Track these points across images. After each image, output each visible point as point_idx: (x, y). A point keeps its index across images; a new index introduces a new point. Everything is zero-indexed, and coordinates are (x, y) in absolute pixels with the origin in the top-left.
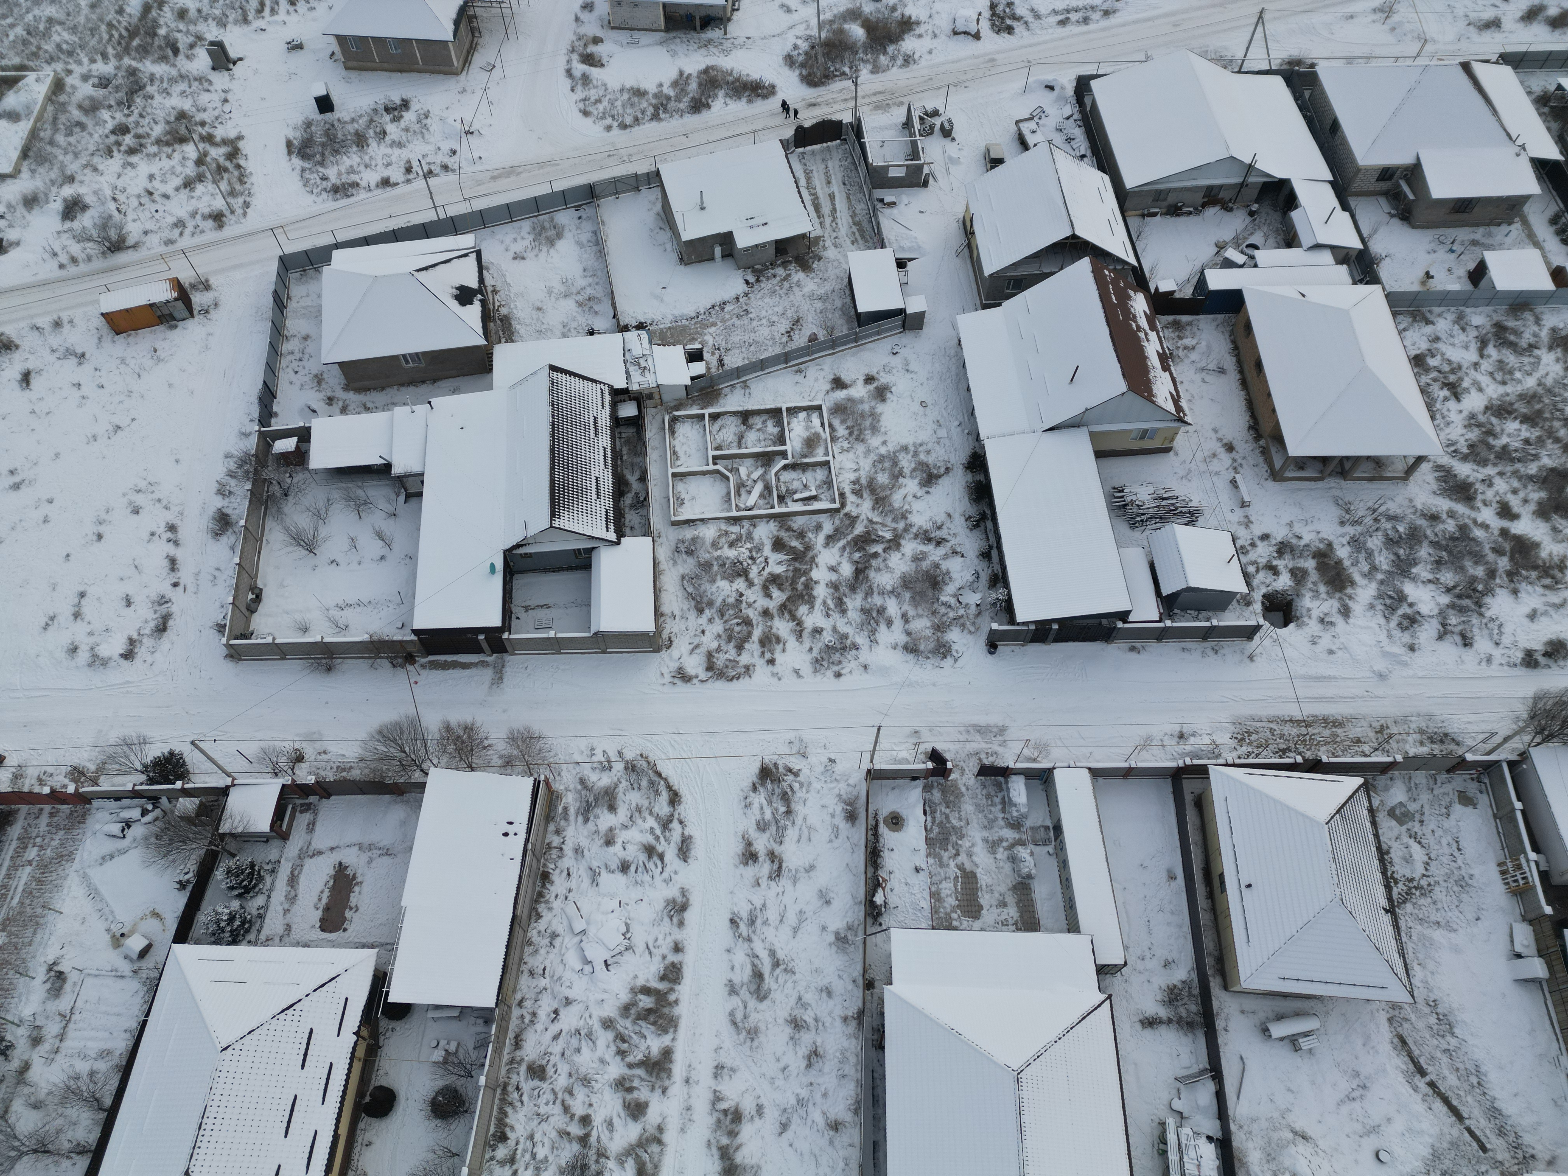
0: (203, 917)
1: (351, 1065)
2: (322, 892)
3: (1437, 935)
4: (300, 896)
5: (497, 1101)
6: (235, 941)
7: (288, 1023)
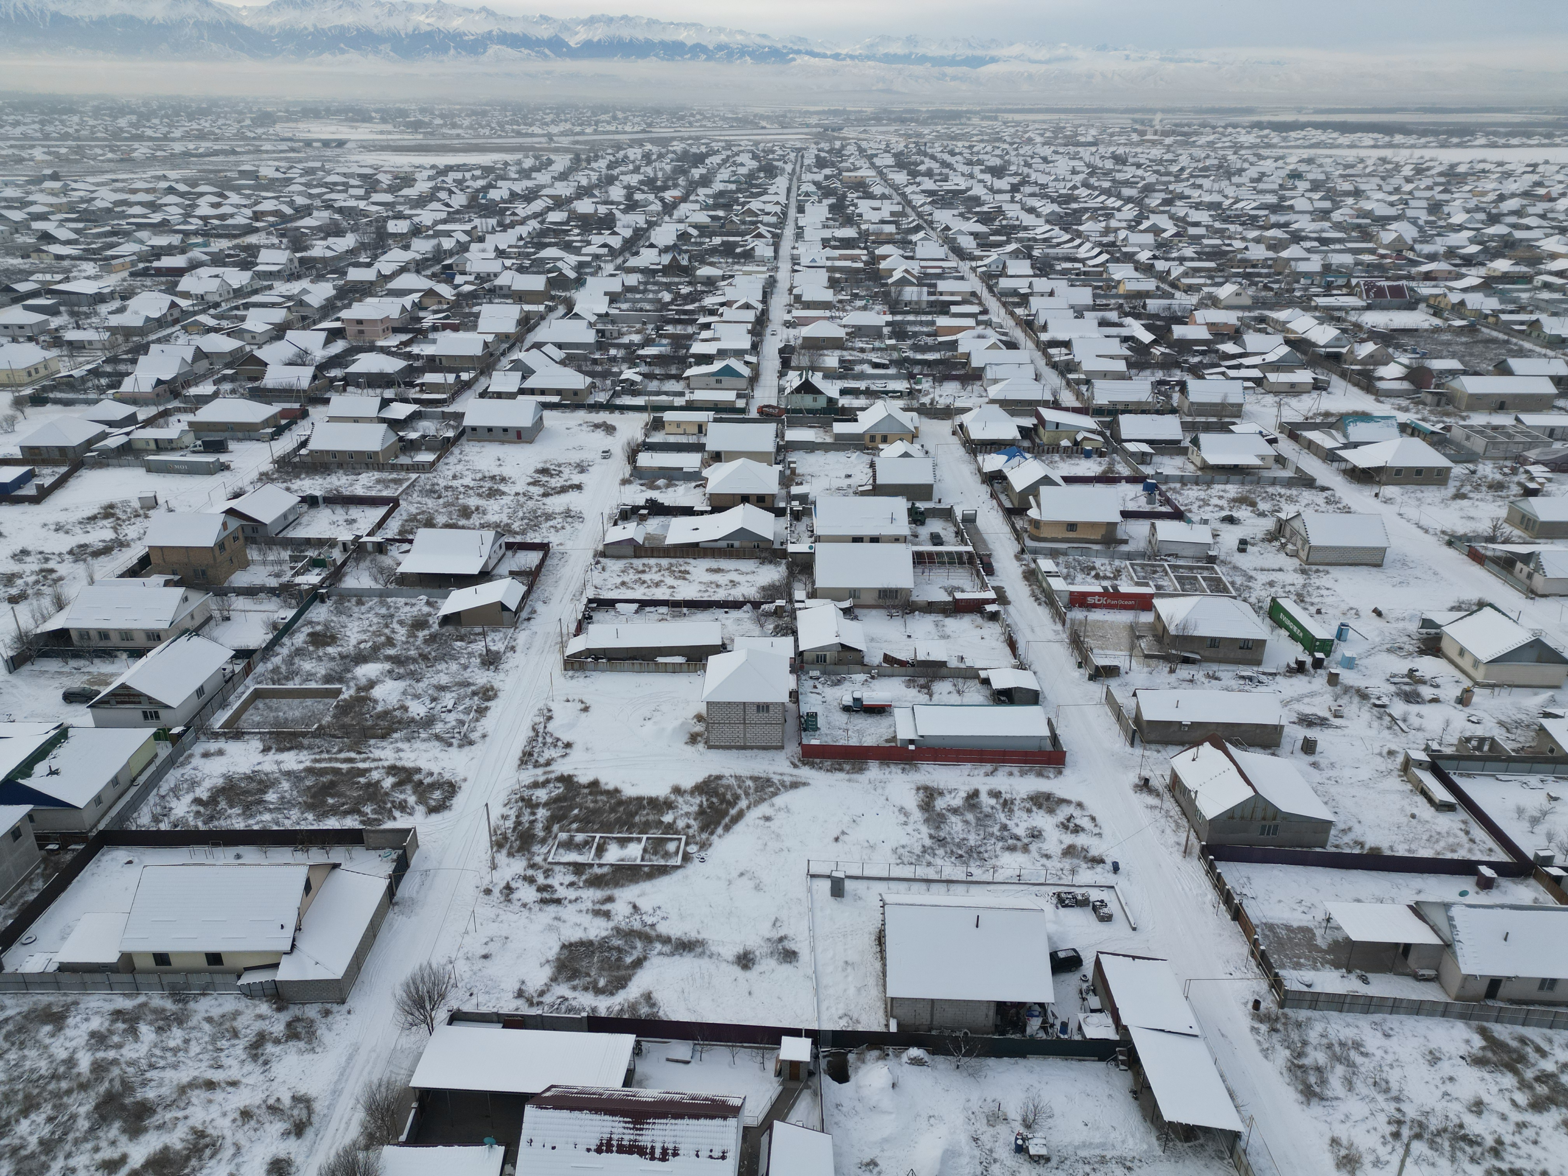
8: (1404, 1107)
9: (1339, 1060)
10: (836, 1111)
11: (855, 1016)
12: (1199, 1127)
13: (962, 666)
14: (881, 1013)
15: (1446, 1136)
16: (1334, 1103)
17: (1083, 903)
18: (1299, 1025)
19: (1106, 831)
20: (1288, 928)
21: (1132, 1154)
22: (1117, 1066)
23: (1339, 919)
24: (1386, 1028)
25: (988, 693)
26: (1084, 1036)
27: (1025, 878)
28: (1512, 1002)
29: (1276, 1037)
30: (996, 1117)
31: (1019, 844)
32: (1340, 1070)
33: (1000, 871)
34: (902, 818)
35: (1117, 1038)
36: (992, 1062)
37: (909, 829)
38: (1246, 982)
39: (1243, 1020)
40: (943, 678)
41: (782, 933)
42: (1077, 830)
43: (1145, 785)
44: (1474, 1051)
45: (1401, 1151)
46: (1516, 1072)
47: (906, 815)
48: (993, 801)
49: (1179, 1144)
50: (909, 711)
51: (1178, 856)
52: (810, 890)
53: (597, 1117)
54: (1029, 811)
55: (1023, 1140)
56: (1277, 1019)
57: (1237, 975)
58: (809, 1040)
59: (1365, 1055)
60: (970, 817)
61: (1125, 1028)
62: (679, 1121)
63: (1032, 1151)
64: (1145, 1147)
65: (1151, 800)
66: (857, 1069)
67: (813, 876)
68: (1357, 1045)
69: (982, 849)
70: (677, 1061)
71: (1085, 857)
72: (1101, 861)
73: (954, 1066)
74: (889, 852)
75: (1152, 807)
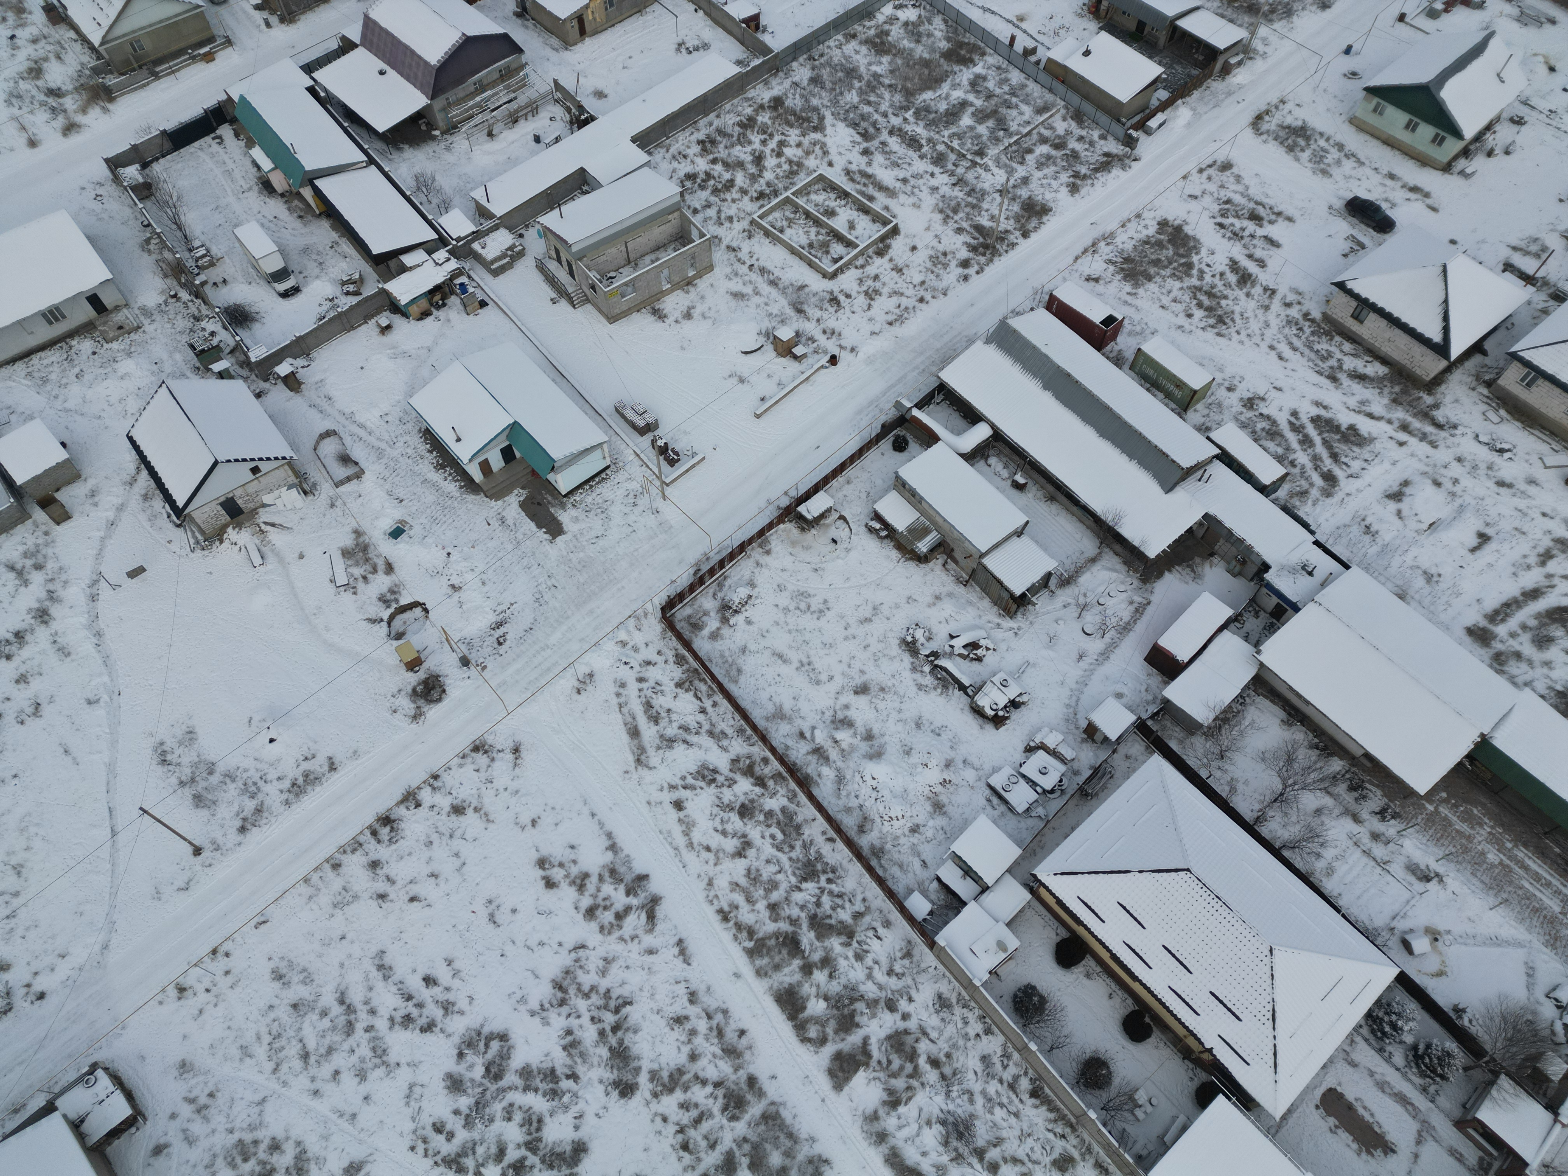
0: (1412, 1007)
1: (1186, 1028)
2: (1372, 1115)
4: (1381, 1095)
5: (1066, 1112)
6: (1369, 1015)
7: (1260, 1007)
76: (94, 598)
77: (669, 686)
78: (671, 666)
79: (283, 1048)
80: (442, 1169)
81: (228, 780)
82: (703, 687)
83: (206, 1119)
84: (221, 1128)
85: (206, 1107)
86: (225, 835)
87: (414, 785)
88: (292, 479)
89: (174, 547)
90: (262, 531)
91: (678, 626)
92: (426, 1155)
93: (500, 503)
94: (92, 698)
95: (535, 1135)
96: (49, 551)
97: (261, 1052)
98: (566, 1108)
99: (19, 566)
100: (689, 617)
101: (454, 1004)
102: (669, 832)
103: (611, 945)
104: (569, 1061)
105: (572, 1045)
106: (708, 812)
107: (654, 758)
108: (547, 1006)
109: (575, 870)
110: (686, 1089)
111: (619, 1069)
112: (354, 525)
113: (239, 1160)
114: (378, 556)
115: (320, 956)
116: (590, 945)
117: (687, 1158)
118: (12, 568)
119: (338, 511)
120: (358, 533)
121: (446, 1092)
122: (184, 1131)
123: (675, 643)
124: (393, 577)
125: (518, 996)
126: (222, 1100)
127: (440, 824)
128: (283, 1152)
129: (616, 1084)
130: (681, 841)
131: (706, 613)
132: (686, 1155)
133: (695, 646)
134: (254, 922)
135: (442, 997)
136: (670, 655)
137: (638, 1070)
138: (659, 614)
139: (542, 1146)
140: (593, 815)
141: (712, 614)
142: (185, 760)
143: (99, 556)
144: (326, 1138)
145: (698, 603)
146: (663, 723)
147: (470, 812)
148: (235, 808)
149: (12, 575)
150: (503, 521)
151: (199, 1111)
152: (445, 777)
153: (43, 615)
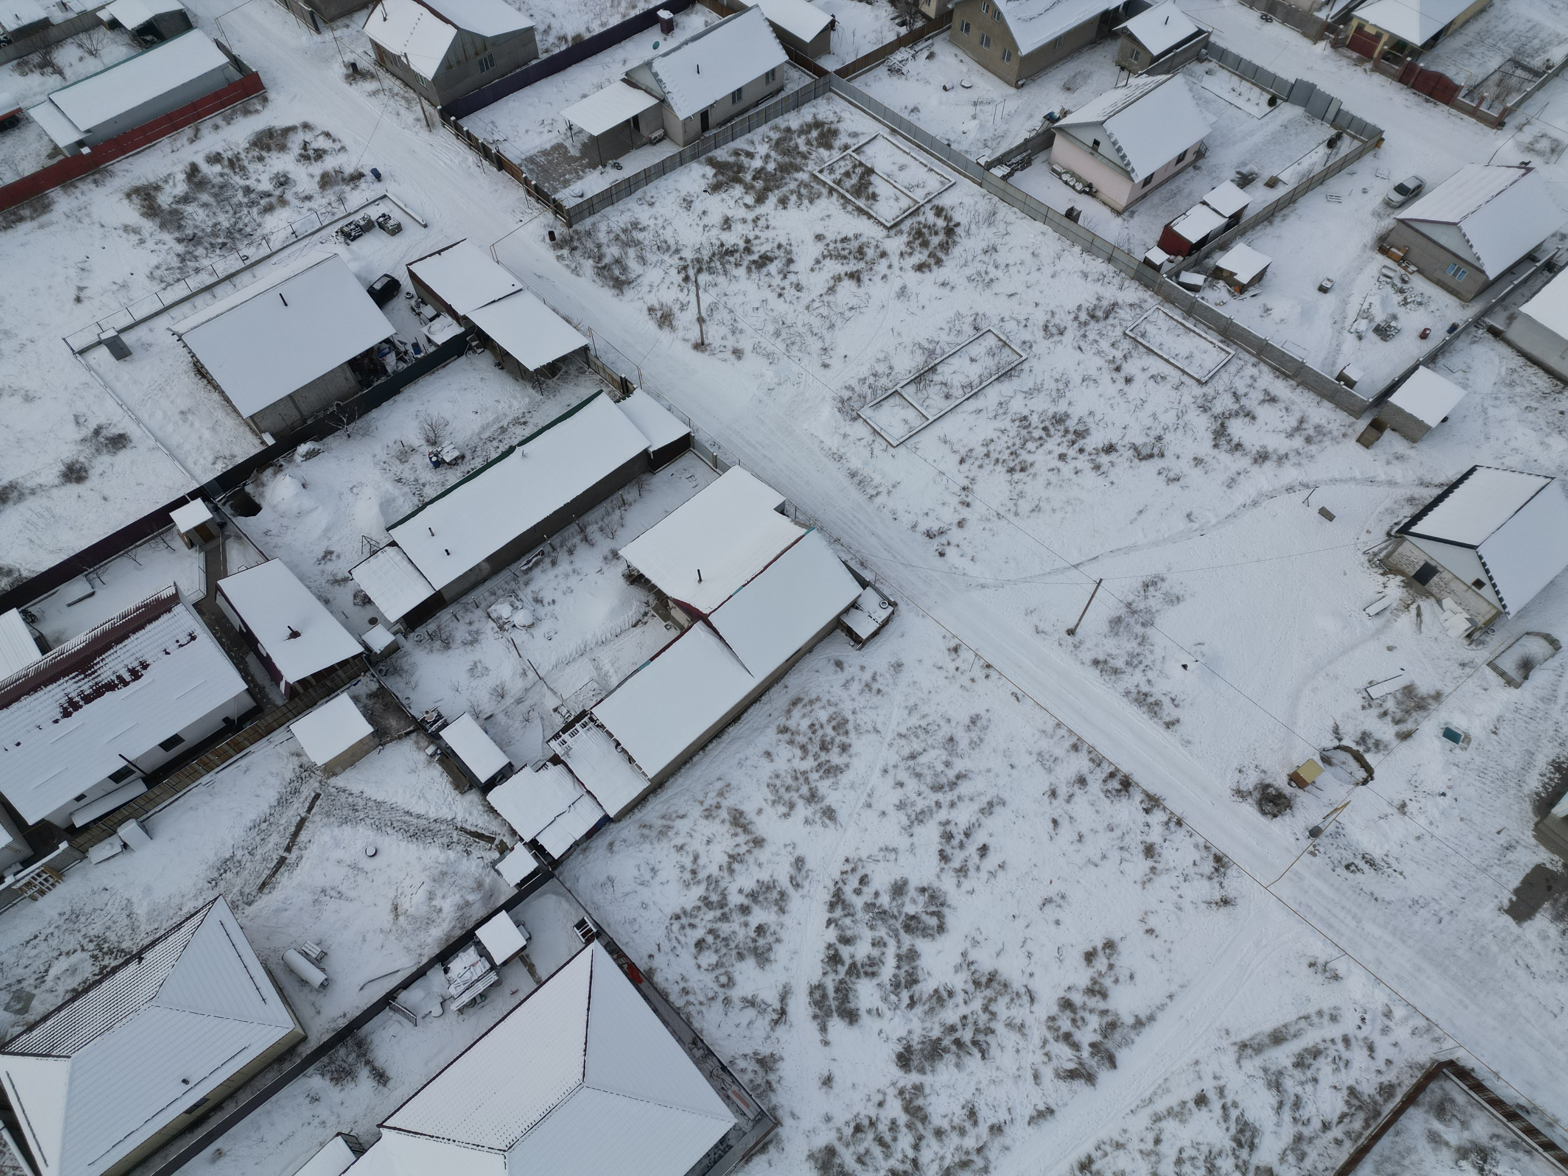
3: (141, 910)
8: (684, 254)
9: (626, 245)
10: (268, 539)
11: (227, 453)
12: (558, 360)
13: (71, 15)
14: (250, 436)
15: (716, 258)
16: (639, 281)
17: (367, 227)
18: (589, 234)
19: (347, 142)
20: (545, 153)
21: (521, 411)
22: (475, 352)
23: (579, 122)
24: (648, 199)
25: (126, 39)
26: (436, 345)
27: (301, 232)
28: (720, 125)
29: (577, 254)
30: (405, 453)
31: (273, 200)
32: (632, 252)
33: (272, 238)
34: (134, 238)
35: (463, 329)
36: (374, 413)
37: (150, 244)
38: (535, 221)
39: (546, 254)
40: (59, 42)
41: (92, 426)
42: (320, 154)
43: (355, 72)
44: (711, 181)
45: (693, 289)
46: (739, 181)
47: (136, 231)
48: (217, 168)
49: (550, 382)
50: (48, 106)
51: (424, 133)
52: (89, 368)
53: (40, 693)
54: (261, 159)
55: (436, 455)
56: (572, 238)
57: (526, 219)
58: (199, 500)
59: (643, 230)
60: (205, 197)
61: (465, 318)
62: (126, 642)
63: (448, 460)
64: (527, 400)
65: (370, 86)
66: (262, 495)
67: (82, 352)
68: (635, 225)
69: (240, 225)
70: (80, 600)
71: (343, 180)
72: (360, 176)
73: (345, 438)
74: (147, 282)
75: (375, 93)
76: (1290, 489)
77: (1347, 1078)
78: (1376, 1080)
79: (917, 737)
80: (832, 889)
81: (1139, 640)
82: (1357, 1125)
83: (862, 692)
84: (856, 704)
85: (870, 690)
86: (1089, 650)
87: (1166, 804)
88: (1481, 621)
89: (1364, 537)
90: (1407, 607)
91: (1433, 1085)
92: (842, 873)
93: (1533, 841)
94: (1193, 517)
95: (862, 971)
96: (1327, 442)
97: (914, 721)
98: (885, 999)
99: (1305, 426)
100: (1452, 1101)
101: (965, 876)
102: (1168, 1091)
103: (1038, 1032)
104: (925, 996)
105: (940, 998)
106: (1200, 1139)
107: (1252, 1065)
108: (973, 968)
109: (1108, 982)
110: (909, 1126)
111: (922, 1050)
112: (1447, 690)
113: (834, 723)
114: (1416, 721)
115: (994, 751)
116: (1035, 1008)
117: (848, 1131)
118: (1302, 421)
119: (1459, 671)
120: (1438, 696)
121: (893, 882)
122: (853, 679)
123: (1409, 1083)
124: (1395, 742)
125: (979, 938)
126: (876, 700)
127: (1132, 835)
128: (841, 755)
129: (908, 1049)
130: (1161, 1106)
131: (1465, 1125)
132: (851, 1130)
133: (1411, 1111)
134: (1016, 690)
135: (971, 865)
136: (1389, 1077)
137: (922, 1071)
138: (1443, 1058)
139: (853, 979)
140: (1171, 997)
141: (1466, 1134)
142: (1151, 602)
143: (1334, 481)
144: (852, 787)
145: (1477, 1112)
146: (1297, 1074)
147: (1150, 863)
148: (1115, 652)
149: (1294, 424)
150: (1509, 848)
151: (867, 685)
152: (1181, 833)
153: (1262, 457)
